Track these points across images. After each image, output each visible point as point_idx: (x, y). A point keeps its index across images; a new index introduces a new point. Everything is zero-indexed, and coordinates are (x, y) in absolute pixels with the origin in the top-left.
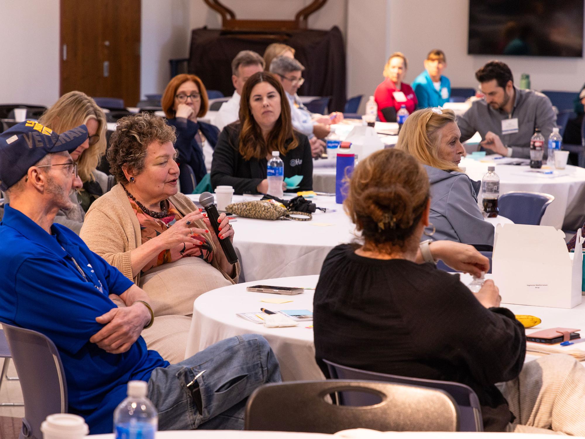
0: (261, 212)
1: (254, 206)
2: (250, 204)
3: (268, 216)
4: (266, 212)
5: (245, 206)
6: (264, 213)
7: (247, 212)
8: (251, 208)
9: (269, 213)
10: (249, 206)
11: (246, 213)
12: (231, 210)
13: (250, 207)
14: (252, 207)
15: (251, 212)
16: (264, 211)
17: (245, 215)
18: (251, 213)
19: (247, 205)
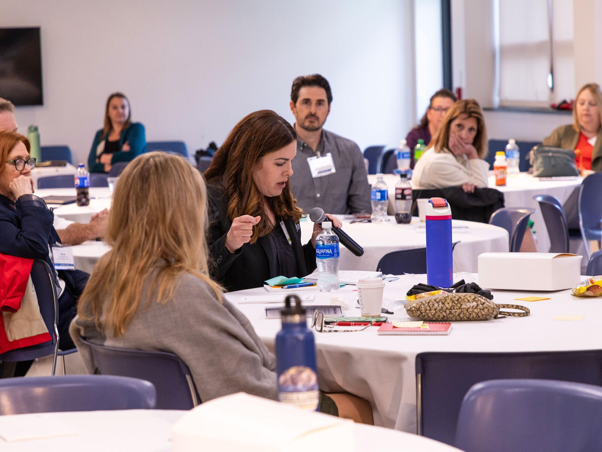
0: (470, 310)
1: (456, 302)
2: (448, 300)
3: (482, 315)
4: (480, 309)
5: (440, 303)
6: (476, 311)
7: (445, 312)
8: (453, 306)
9: (486, 310)
10: (448, 304)
11: (444, 314)
12: (419, 312)
13: (451, 304)
14: (454, 304)
15: (453, 311)
16: (476, 308)
17: (441, 316)
18: (452, 314)
19: (443, 301)
